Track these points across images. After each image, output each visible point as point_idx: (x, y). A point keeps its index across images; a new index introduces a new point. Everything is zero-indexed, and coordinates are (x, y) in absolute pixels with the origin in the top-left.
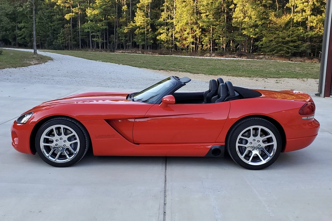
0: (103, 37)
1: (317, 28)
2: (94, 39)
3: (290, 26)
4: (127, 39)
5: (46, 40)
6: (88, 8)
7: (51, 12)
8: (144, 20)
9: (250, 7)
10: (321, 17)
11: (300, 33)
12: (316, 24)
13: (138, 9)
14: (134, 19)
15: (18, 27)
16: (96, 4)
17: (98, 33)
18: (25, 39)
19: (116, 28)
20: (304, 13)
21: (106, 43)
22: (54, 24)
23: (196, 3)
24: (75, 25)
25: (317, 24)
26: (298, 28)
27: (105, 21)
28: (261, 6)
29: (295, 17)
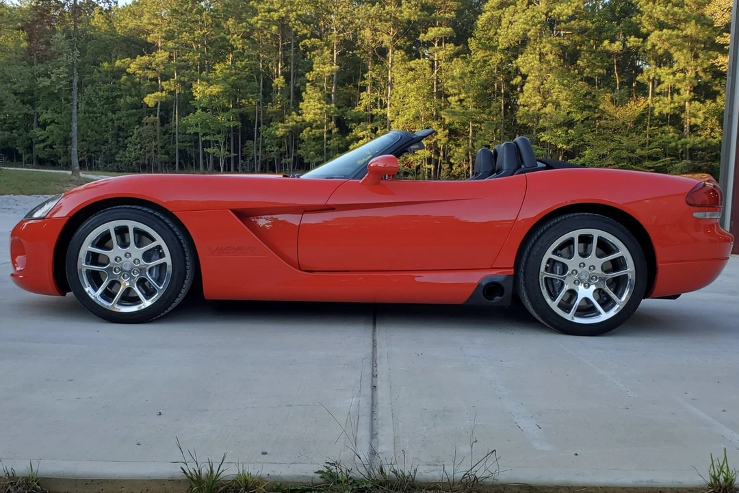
0: (229, 145)
1: (706, 129)
2: (209, 150)
3: (647, 124)
4: (282, 150)
5: (101, 151)
6: (196, 81)
7: (113, 90)
8: (321, 109)
9: (557, 81)
10: (713, 105)
11: (668, 139)
12: (702, 120)
13: (308, 84)
14: (300, 107)
15: (38, 123)
16: (216, 74)
17: (218, 137)
18: (53, 149)
19: (259, 125)
20: (676, 96)
21: (236, 159)
22: (119, 114)
23: (437, 72)
24: (165, 120)
25: (706, 119)
26: (664, 127)
27: (234, 110)
28: (581, 80)
29: (657, 104)
